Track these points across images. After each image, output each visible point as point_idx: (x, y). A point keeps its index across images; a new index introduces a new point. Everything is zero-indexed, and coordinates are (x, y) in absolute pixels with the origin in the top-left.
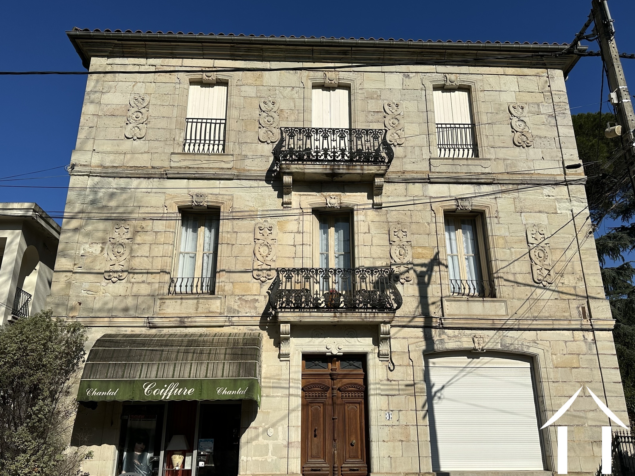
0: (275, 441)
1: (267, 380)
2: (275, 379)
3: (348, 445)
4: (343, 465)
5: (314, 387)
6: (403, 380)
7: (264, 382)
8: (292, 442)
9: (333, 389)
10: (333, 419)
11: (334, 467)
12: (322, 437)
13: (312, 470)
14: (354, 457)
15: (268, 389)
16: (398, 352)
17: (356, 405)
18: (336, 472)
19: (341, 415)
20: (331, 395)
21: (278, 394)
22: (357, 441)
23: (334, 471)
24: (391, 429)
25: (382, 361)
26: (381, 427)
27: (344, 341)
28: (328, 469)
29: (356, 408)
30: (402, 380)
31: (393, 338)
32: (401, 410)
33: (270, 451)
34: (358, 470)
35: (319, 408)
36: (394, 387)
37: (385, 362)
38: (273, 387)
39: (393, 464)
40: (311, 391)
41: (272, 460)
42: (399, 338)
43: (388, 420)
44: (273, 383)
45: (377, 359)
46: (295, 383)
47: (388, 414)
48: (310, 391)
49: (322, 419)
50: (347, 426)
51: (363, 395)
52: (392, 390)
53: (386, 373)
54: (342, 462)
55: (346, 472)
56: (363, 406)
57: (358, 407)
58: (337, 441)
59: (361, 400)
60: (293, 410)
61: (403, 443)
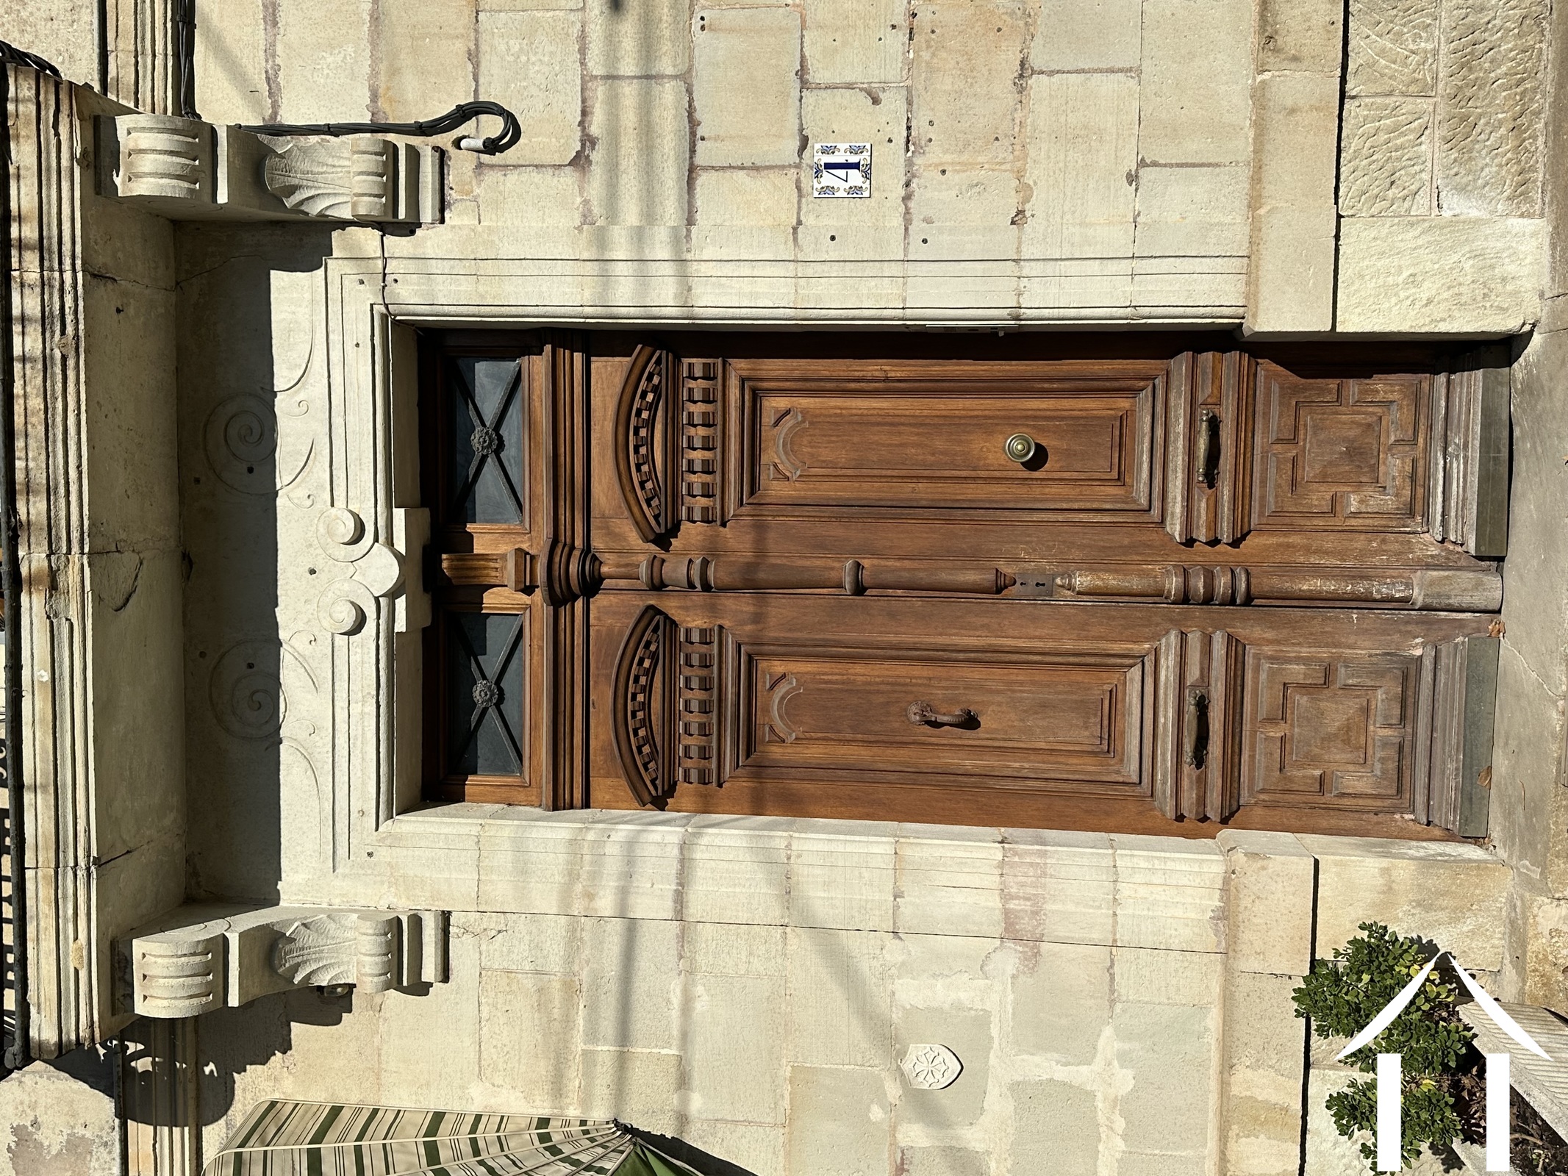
0: (994, 1031)
1: (574, 1081)
2: (568, 1021)
3: (1037, 491)
4: (1175, 528)
5: (646, 724)
6: (583, 37)
7: (586, 1102)
8: (1007, 913)
9: (658, 586)
10: (859, 589)
11: (1185, 598)
12: (976, 674)
13: (1200, 758)
14: (1122, 445)
15: (639, 1074)
16: (374, 74)
17: (768, 418)
18: (1222, 582)
19: (836, 530)
20: (698, 597)
21: (676, 1000)
22: (1012, 421)
23: (1208, 600)
24: (935, 154)
25: (442, 206)
26: (915, 238)
27: (299, 492)
28: (1194, 639)
29: (788, 422)
30: (583, 51)
31: (275, 106)
32: (802, 73)
33: (1061, 1073)
34: (1214, 425)
35: (782, 689)
36: (629, 118)
37: (451, 179)
38: (624, 1036)
39: (1193, 148)
40: (671, 737)
41: (1124, 1058)
42: (270, 52)
43: (867, 175)
44: (592, 1034)
45: (429, 239)
46: (595, 875)
47: (827, 179)
48: (672, 750)
49: (860, 671)
50: (906, 491)
51: (698, 363)
52: (647, 130)
53: (536, 176)
54: (1152, 536)
55: (1226, 509)
56: (774, 367)
57: (781, 403)
58: (1008, 570)
59: (734, 384)
60: (788, 892)
61: (1036, 61)
